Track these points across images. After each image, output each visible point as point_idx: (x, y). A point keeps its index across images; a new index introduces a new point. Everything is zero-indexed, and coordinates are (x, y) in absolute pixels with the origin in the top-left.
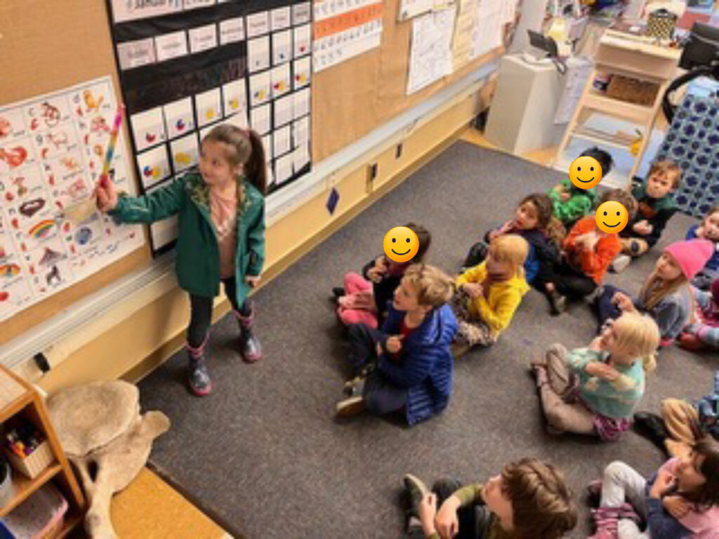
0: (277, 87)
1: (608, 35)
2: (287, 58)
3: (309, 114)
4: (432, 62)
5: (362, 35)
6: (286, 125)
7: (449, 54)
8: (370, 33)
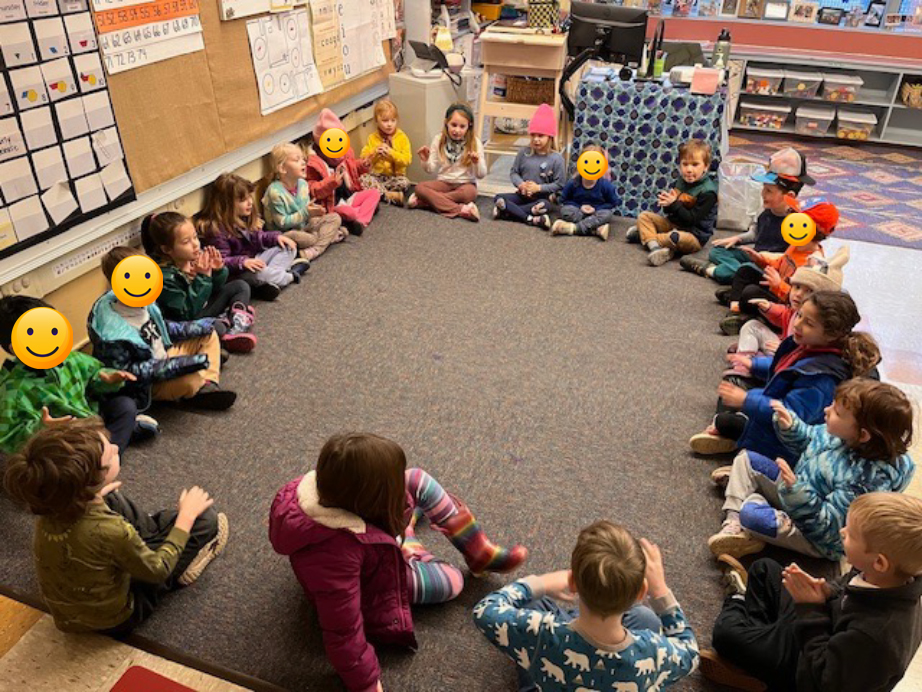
0: (54, 86)
1: (490, 32)
2: (63, 51)
3: (115, 125)
4: (291, 77)
5: (172, 33)
6: (84, 136)
7: (314, 70)
8: (183, 32)
